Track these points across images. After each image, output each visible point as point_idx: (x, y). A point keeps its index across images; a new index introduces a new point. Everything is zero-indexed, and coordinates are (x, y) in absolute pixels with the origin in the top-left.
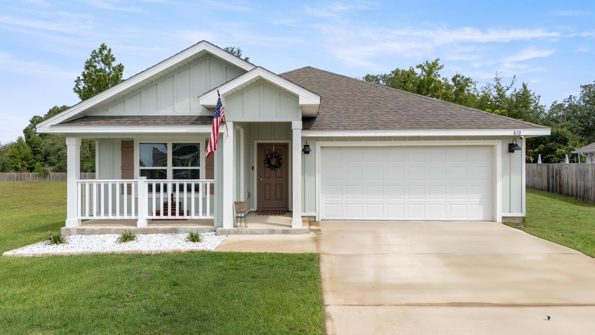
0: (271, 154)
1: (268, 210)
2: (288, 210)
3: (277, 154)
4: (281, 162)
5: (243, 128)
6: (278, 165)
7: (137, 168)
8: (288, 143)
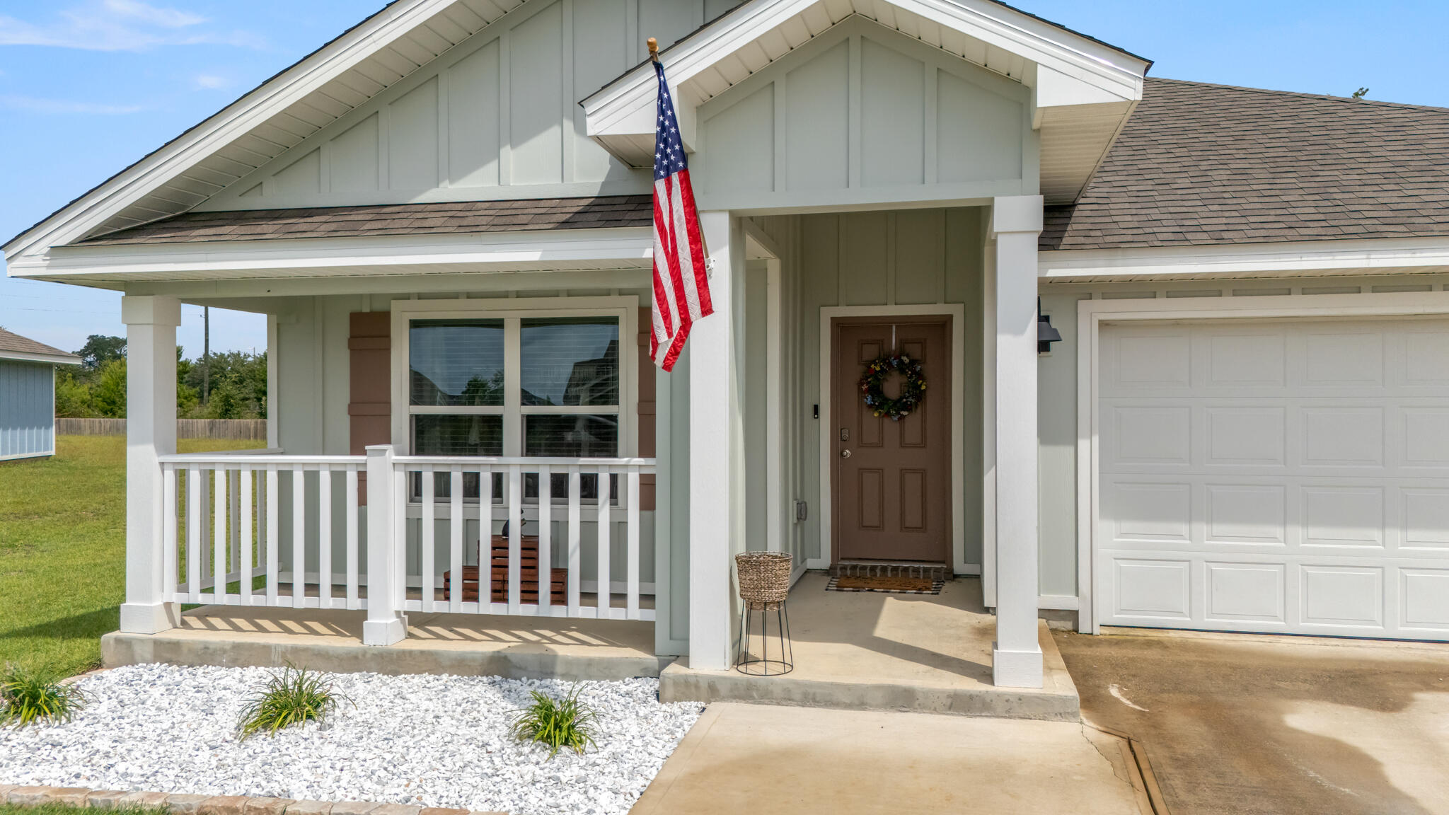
0: (885, 359)
1: (873, 569)
2: (952, 570)
3: (907, 356)
4: (923, 387)
5: (780, 257)
6: (910, 399)
7: (402, 411)
8: (950, 317)
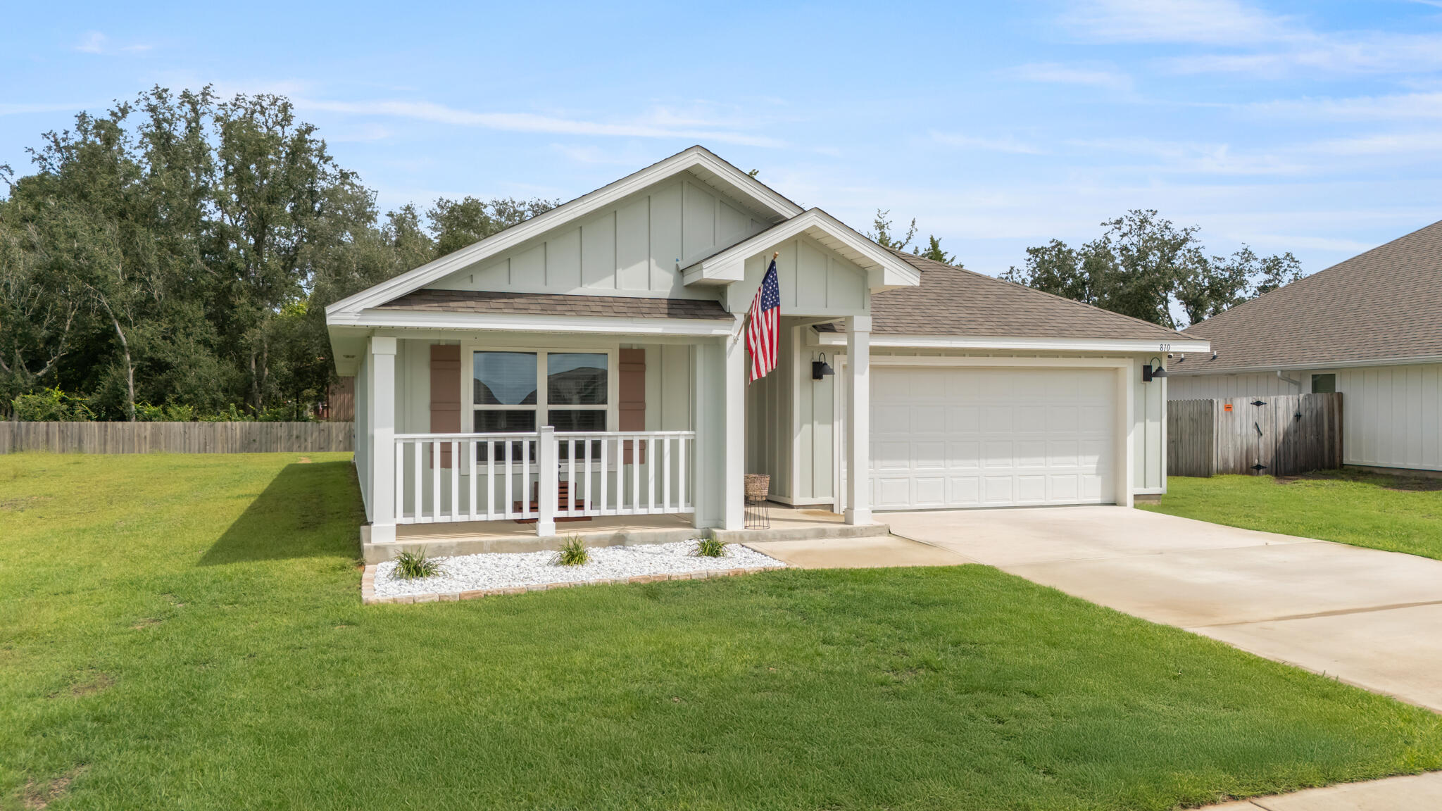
7: (468, 408)
